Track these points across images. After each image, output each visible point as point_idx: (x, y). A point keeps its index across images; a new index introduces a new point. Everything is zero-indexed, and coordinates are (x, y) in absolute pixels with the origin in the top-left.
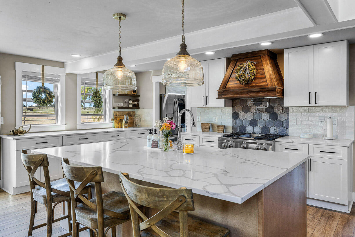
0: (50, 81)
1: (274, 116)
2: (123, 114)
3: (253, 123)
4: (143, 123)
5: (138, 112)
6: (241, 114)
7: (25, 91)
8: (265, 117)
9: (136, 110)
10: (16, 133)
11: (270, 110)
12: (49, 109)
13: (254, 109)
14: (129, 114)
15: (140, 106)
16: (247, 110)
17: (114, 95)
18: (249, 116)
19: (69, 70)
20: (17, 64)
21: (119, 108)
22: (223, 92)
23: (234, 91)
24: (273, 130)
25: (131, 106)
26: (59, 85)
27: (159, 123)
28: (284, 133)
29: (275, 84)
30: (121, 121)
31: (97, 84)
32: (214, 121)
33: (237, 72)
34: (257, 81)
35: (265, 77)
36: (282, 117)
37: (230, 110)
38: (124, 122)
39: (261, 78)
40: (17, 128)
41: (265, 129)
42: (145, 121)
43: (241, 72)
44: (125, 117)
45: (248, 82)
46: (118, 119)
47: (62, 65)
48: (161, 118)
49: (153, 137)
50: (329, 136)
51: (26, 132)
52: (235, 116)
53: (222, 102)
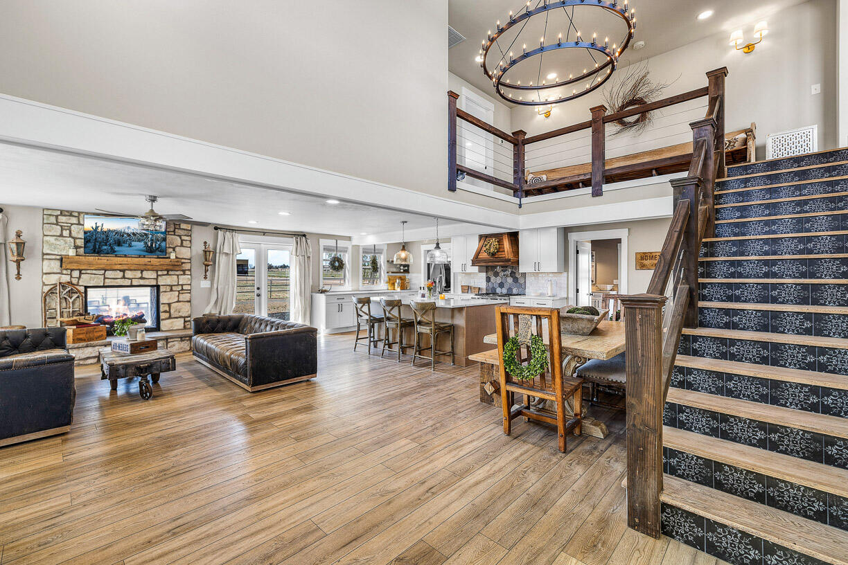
0: (341, 251)
1: (516, 280)
2: (395, 278)
3: (501, 285)
4: (412, 286)
5: (408, 276)
6: (493, 278)
7: (324, 260)
8: (510, 280)
9: (406, 274)
10: (323, 292)
11: (513, 275)
12: (341, 273)
13: (502, 274)
14: (400, 278)
15: (410, 271)
16: (496, 274)
17: (388, 261)
18: (499, 280)
19: (355, 242)
20: (320, 240)
21: (392, 273)
22: (476, 261)
23: (484, 261)
24: (515, 291)
25: (402, 271)
26: (347, 255)
27: (426, 283)
28: (522, 293)
29: (511, 256)
30: (393, 284)
31: (375, 253)
32: (472, 285)
33: (485, 246)
34: (500, 253)
35: (504, 251)
36: (521, 281)
37: (484, 275)
38: (396, 285)
39: (502, 252)
40: (320, 288)
41: (510, 289)
42: (415, 284)
43: (487, 247)
44: (398, 281)
45: (493, 254)
46: (391, 282)
47: (349, 238)
48: (429, 278)
49: (422, 291)
50: (549, 295)
51: (328, 291)
52: (488, 280)
53: (476, 269)
